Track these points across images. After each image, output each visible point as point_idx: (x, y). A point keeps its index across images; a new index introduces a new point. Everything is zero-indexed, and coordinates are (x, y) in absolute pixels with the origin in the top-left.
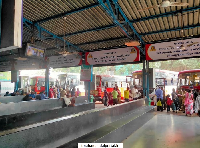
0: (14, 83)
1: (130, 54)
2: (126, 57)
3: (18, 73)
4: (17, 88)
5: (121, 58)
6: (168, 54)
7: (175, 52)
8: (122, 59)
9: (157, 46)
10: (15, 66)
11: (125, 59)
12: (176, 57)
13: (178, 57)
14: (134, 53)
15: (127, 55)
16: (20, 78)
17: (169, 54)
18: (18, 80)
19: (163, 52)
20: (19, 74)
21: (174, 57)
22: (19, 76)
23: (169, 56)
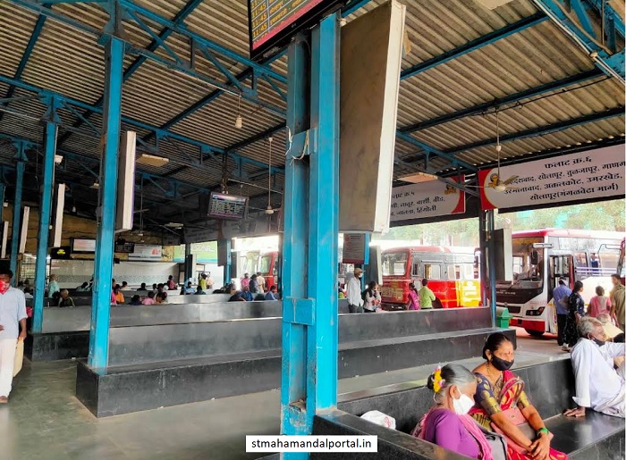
0: (222, 267)
1: (445, 196)
2: (435, 203)
3: (229, 245)
4: (228, 279)
5: (424, 206)
6: (532, 193)
7: (548, 186)
8: (427, 209)
9: (505, 172)
10: (223, 229)
11: (434, 208)
12: (552, 201)
13: (557, 200)
14: (453, 194)
15: (436, 199)
16: (234, 256)
17: (536, 191)
18: (229, 261)
19: (521, 188)
20: (232, 247)
21: (548, 201)
22: (232, 251)
23: (536, 197)
